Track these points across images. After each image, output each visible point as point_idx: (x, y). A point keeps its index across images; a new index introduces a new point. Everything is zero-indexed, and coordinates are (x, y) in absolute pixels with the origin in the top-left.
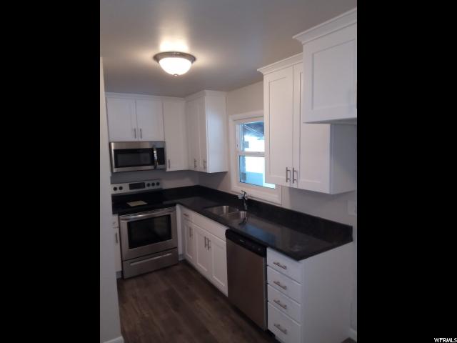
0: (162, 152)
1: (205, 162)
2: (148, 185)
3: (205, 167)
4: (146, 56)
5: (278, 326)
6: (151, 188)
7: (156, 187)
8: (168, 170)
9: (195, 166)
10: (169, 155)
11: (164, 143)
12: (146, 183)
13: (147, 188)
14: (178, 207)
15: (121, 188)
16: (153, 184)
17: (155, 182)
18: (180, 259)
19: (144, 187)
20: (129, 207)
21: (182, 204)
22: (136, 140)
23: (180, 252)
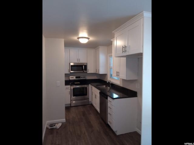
0: (86, 66)
1: (99, 70)
2: (82, 77)
3: (99, 72)
4: (75, 38)
5: (109, 122)
6: (82, 78)
7: (84, 78)
8: (88, 73)
9: (96, 72)
10: (88, 68)
11: (87, 63)
12: (81, 77)
13: (81, 78)
14: (90, 85)
15: (73, 78)
16: (83, 77)
17: (84, 76)
18: (90, 103)
19: (80, 78)
20: (75, 84)
21: (91, 84)
22: (78, 62)
23: (90, 100)
